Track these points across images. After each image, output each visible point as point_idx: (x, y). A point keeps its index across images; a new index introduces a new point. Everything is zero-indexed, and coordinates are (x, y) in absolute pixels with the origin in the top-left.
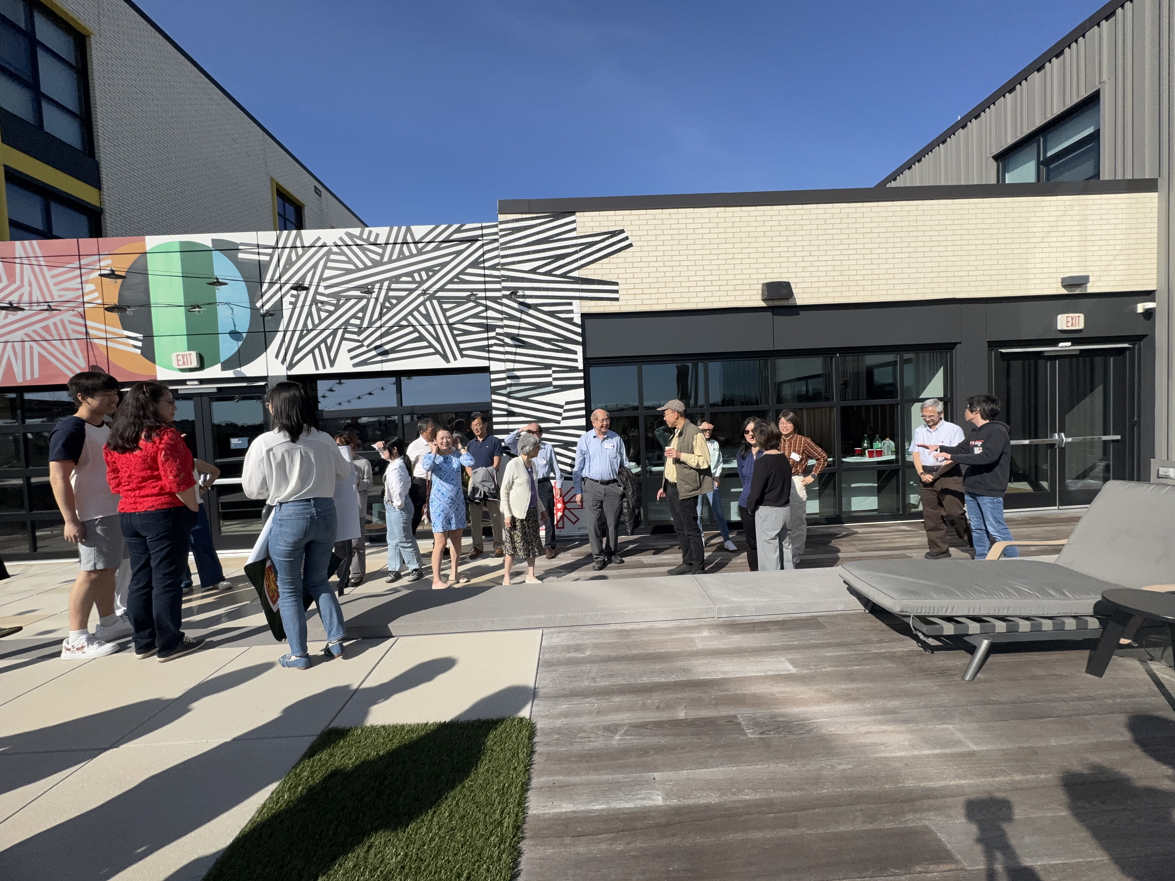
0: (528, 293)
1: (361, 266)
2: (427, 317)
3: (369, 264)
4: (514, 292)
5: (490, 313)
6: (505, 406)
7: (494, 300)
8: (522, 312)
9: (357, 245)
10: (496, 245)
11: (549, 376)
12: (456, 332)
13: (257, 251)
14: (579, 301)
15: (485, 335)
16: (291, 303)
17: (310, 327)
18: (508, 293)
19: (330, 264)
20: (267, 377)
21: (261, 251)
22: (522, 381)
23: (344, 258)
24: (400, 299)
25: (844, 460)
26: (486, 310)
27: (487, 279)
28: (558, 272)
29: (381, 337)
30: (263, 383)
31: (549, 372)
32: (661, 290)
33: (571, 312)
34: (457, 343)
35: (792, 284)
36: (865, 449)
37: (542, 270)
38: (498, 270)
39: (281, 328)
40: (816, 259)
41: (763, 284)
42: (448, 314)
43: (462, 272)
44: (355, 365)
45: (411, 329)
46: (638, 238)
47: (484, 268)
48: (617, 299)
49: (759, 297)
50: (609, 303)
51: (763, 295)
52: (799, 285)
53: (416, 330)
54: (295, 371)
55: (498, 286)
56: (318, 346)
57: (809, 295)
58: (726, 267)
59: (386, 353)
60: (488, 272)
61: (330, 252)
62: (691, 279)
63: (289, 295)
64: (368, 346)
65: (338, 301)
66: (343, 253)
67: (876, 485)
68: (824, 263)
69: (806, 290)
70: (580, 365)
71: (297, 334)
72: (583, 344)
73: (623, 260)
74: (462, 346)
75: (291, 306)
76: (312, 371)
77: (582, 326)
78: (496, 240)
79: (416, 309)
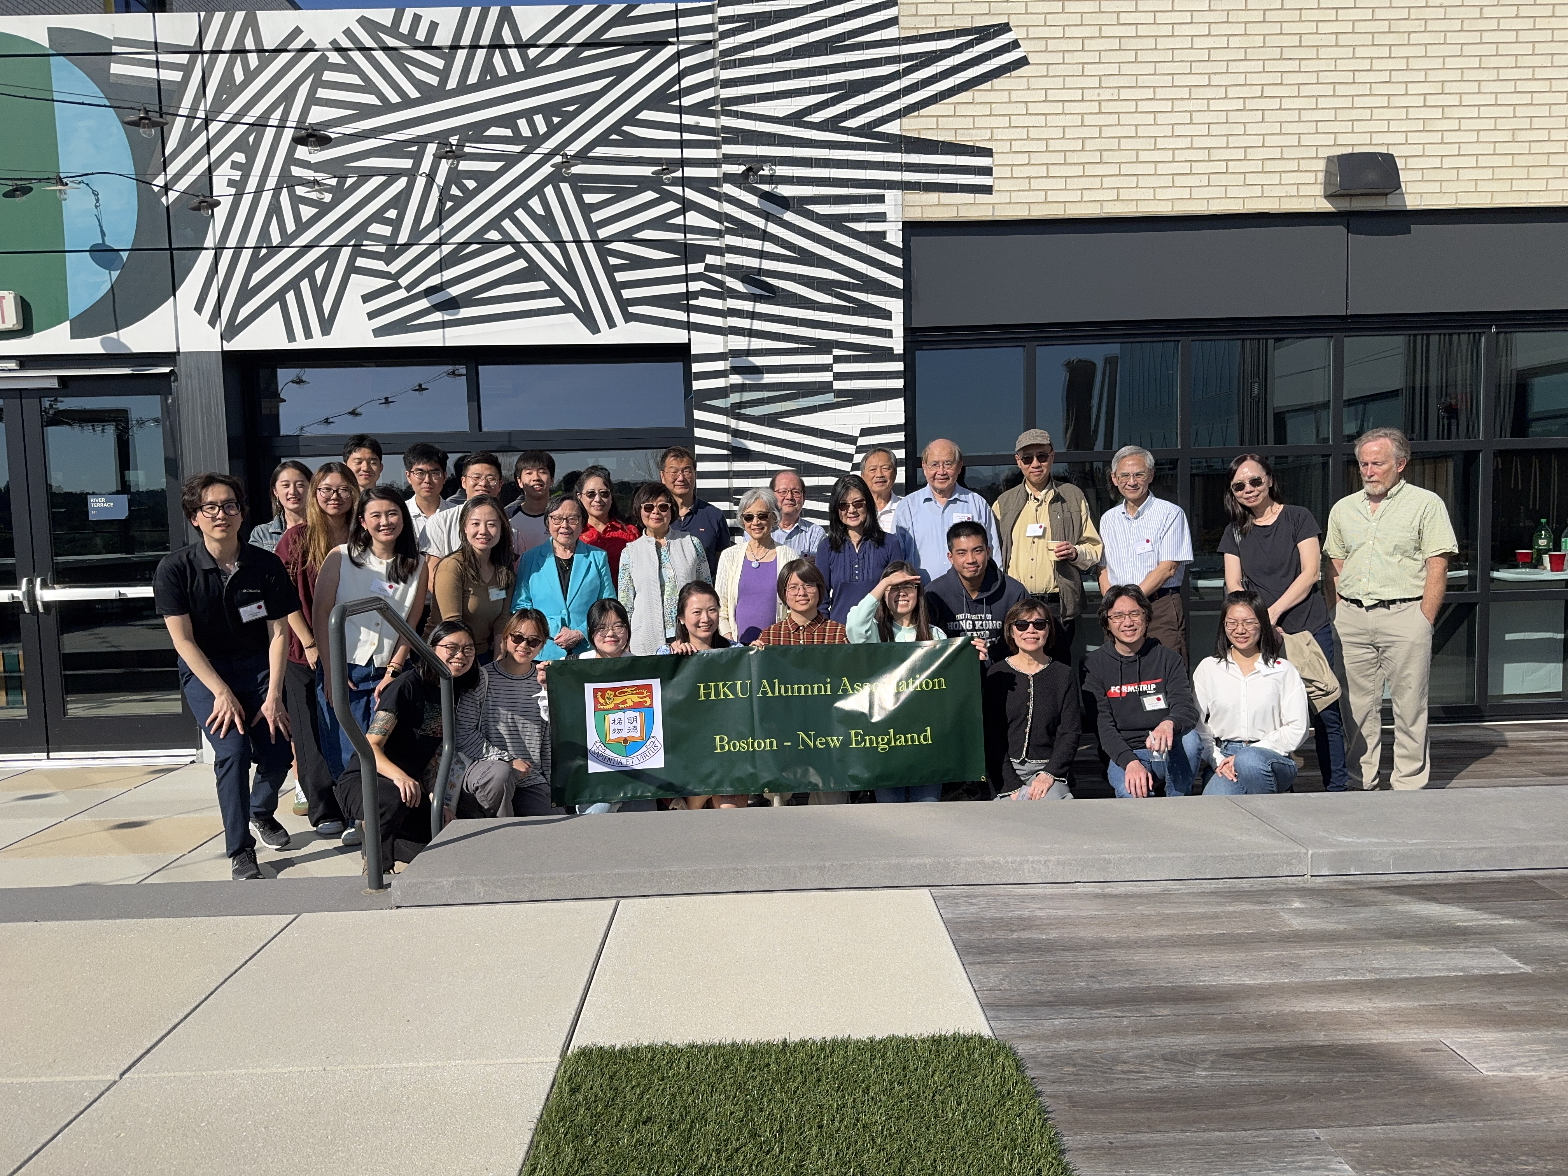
0: (782, 171)
1: (394, 98)
2: (547, 222)
3: (413, 93)
4: (754, 164)
5: (694, 218)
6: (723, 437)
7: (703, 186)
8: (768, 217)
9: (386, 49)
10: (709, 54)
11: (826, 368)
12: (613, 261)
13: (153, 57)
14: (899, 193)
15: (680, 270)
16: (231, 183)
17: (276, 239)
18: (739, 169)
19: (322, 93)
20: (178, 353)
21: (163, 58)
22: (768, 378)
23: (354, 79)
24: (485, 179)
25: (1496, 574)
26: (683, 211)
27: (687, 136)
28: (853, 123)
29: (442, 266)
30: (166, 370)
31: (827, 359)
32: (1090, 170)
33: (881, 217)
34: (617, 287)
35: (1397, 160)
36: (1541, 552)
37: (817, 117)
38: (713, 115)
39: (210, 241)
40: (1454, 100)
41: (1329, 159)
42: (596, 217)
43: (630, 118)
44: (379, 332)
45: (508, 250)
46: (1040, 46)
47: (680, 110)
48: (987, 190)
49: (1319, 190)
50: (968, 197)
51: (1327, 184)
52: (1412, 163)
53: (520, 253)
54: (242, 343)
55: (711, 154)
56: (294, 285)
57: (1436, 187)
58: (1245, 117)
59: (453, 304)
60: (688, 119)
61: (322, 64)
62: (1161, 143)
63: (228, 163)
64: (409, 288)
65: (342, 178)
66: (352, 67)
67: (1561, 636)
68: (1474, 112)
69: (1428, 175)
70: (897, 345)
71: (246, 256)
72: (906, 294)
73: (1004, 97)
74: (627, 294)
75: (233, 191)
76: (280, 343)
77: (904, 252)
78: (709, 45)
79: (522, 202)
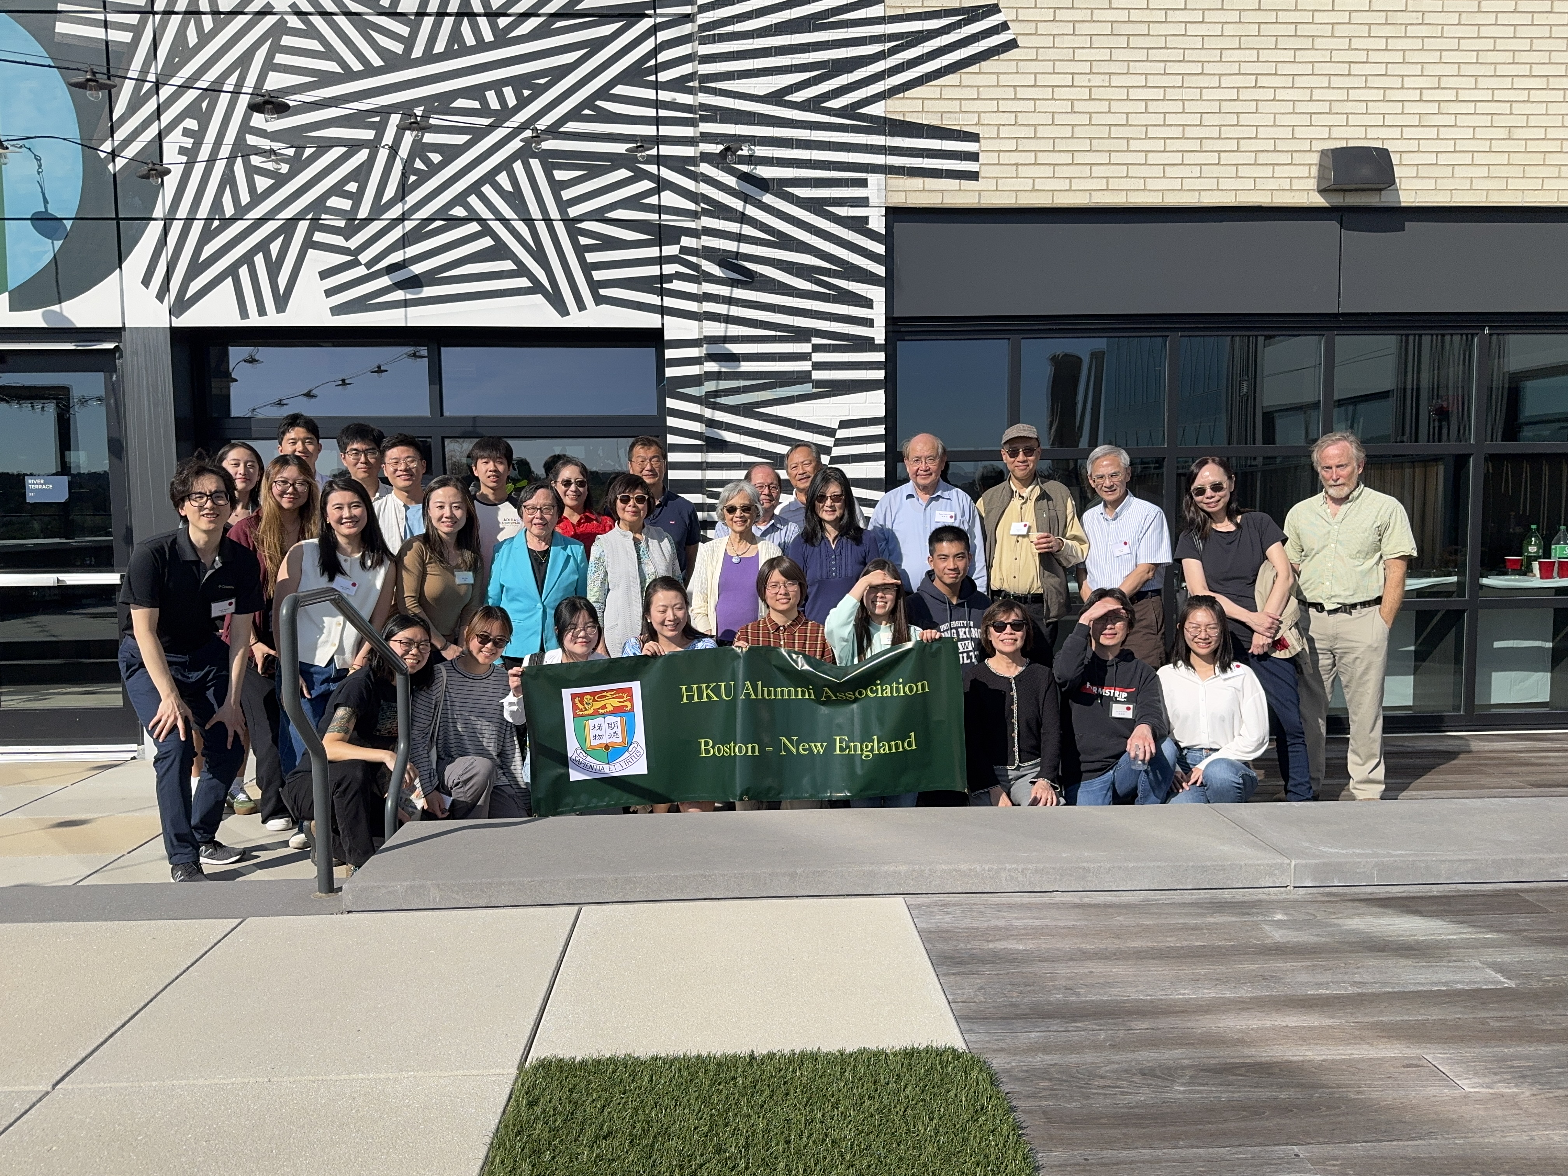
0: (761, 151)
1: (357, 66)
2: (515, 199)
3: (377, 61)
4: (732, 143)
5: (669, 198)
6: (696, 427)
7: (680, 165)
8: (746, 198)
9: (348, 14)
10: (687, 29)
11: (804, 357)
12: (583, 241)
13: (101, 17)
14: (882, 177)
15: (653, 252)
16: (182, 151)
17: (229, 211)
18: (717, 148)
19: (280, 59)
20: (123, 328)
21: (111, 17)
22: (746, 367)
23: (315, 45)
24: (451, 153)
25: (1485, 581)
26: (658, 191)
27: (663, 113)
28: (835, 104)
29: (404, 242)
30: (110, 346)
31: (806, 348)
32: (1080, 158)
33: (863, 202)
34: (588, 269)
35: (1391, 155)
36: (1531, 559)
37: (799, 97)
38: (691, 91)
39: (159, 212)
40: (1451, 95)
41: (1323, 153)
42: (567, 195)
43: (604, 93)
44: (336, 310)
45: (474, 227)
46: (1030, 28)
47: (657, 86)
48: (974, 176)
49: (1312, 184)
50: (954, 183)
51: (1321, 178)
52: (1407, 159)
53: (487, 231)
54: (191, 319)
55: (688, 132)
56: (247, 259)
57: (1430, 184)
58: (1238, 107)
59: (415, 282)
60: (665, 96)
61: (281, 28)
62: (1152, 132)
63: (179, 129)
64: (369, 265)
65: (300, 149)
66: (312, 33)
67: (1549, 645)
68: (1470, 108)
69: (1423, 171)
70: (878, 334)
71: (197, 228)
72: (888, 283)
73: (992, 80)
74: (598, 275)
75: (184, 159)
76: (231, 319)
77: (887, 239)
78: (687, 18)
79: (489, 178)
